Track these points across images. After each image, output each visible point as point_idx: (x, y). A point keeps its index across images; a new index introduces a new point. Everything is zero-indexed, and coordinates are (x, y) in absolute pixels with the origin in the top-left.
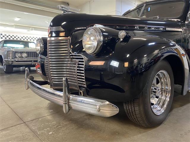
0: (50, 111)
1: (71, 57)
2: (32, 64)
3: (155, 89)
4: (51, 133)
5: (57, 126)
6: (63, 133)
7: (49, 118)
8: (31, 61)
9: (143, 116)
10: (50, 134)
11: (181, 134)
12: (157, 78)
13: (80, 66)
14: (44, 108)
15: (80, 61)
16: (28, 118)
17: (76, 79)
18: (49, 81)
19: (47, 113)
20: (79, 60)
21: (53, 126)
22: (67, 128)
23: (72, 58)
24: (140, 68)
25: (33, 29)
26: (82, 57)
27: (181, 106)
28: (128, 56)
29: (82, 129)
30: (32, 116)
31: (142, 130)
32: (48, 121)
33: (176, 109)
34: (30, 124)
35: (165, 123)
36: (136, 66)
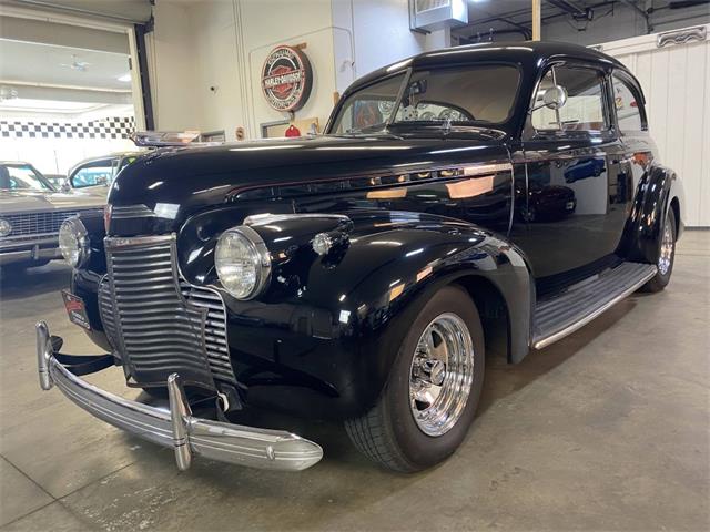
0: (133, 449)
1: (184, 293)
2: (36, 258)
3: (430, 365)
4: (144, 525)
5: (161, 500)
6: (180, 519)
7: (132, 473)
8: (31, 248)
9: (395, 449)
10: (142, 527)
11: (493, 482)
12: (433, 333)
13: (213, 323)
14: (112, 441)
15: (211, 310)
16: (66, 484)
17: (203, 358)
18: (116, 355)
19: (121, 459)
20: (209, 306)
21: (148, 501)
22: (190, 503)
23: (187, 297)
24: (376, 320)
25: (14, 92)
26: (217, 298)
27: (519, 387)
28: (343, 298)
29: (233, 499)
30: (76, 476)
31: (399, 481)
32: (132, 486)
33: (501, 400)
34: (76, 502)
35: (462, 450)
36: (363, 318)
